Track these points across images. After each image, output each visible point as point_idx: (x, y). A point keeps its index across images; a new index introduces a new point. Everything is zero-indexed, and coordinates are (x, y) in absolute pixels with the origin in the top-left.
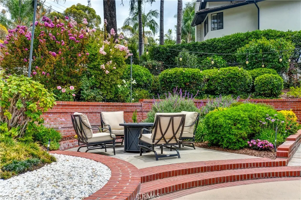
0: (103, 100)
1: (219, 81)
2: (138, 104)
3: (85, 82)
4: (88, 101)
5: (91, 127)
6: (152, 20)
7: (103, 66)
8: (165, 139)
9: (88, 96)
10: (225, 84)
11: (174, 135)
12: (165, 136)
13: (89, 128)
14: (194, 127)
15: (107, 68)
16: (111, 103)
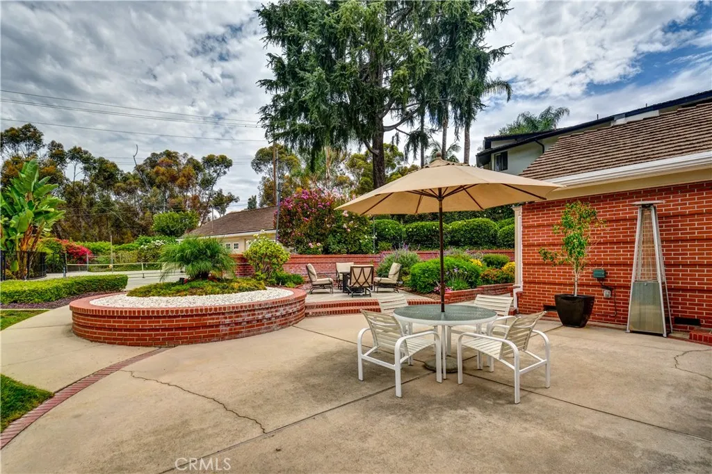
0: (347, 253)
1: (462, 232)
2: (378, 255)
3: (330, 239)
4: (335, 253)
5: (315, 274)
6: (453, 156)
7: (345, 226)
8: (359, 283)
9: (334, 249)
10: (468, 236)
11: (366, 281)
12: (359, 281)
13: (313, 275)
14: (397, 275)
15: (349, 227)
16: (356, 255)
